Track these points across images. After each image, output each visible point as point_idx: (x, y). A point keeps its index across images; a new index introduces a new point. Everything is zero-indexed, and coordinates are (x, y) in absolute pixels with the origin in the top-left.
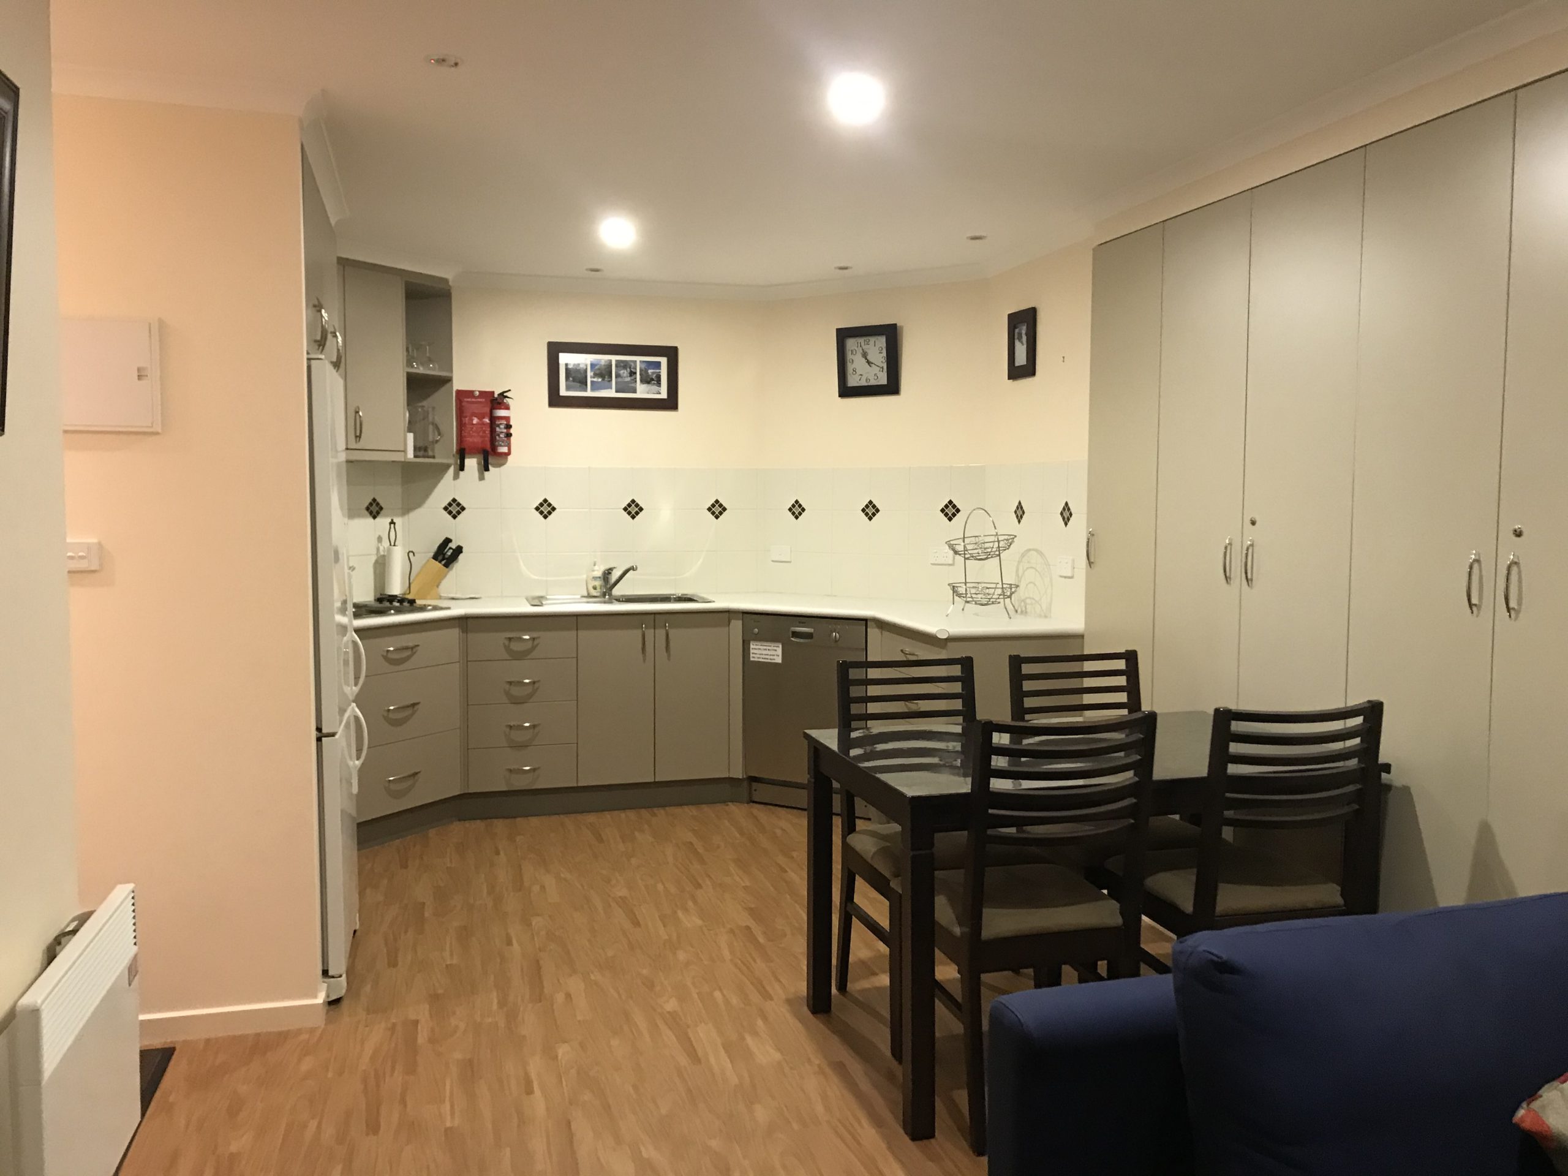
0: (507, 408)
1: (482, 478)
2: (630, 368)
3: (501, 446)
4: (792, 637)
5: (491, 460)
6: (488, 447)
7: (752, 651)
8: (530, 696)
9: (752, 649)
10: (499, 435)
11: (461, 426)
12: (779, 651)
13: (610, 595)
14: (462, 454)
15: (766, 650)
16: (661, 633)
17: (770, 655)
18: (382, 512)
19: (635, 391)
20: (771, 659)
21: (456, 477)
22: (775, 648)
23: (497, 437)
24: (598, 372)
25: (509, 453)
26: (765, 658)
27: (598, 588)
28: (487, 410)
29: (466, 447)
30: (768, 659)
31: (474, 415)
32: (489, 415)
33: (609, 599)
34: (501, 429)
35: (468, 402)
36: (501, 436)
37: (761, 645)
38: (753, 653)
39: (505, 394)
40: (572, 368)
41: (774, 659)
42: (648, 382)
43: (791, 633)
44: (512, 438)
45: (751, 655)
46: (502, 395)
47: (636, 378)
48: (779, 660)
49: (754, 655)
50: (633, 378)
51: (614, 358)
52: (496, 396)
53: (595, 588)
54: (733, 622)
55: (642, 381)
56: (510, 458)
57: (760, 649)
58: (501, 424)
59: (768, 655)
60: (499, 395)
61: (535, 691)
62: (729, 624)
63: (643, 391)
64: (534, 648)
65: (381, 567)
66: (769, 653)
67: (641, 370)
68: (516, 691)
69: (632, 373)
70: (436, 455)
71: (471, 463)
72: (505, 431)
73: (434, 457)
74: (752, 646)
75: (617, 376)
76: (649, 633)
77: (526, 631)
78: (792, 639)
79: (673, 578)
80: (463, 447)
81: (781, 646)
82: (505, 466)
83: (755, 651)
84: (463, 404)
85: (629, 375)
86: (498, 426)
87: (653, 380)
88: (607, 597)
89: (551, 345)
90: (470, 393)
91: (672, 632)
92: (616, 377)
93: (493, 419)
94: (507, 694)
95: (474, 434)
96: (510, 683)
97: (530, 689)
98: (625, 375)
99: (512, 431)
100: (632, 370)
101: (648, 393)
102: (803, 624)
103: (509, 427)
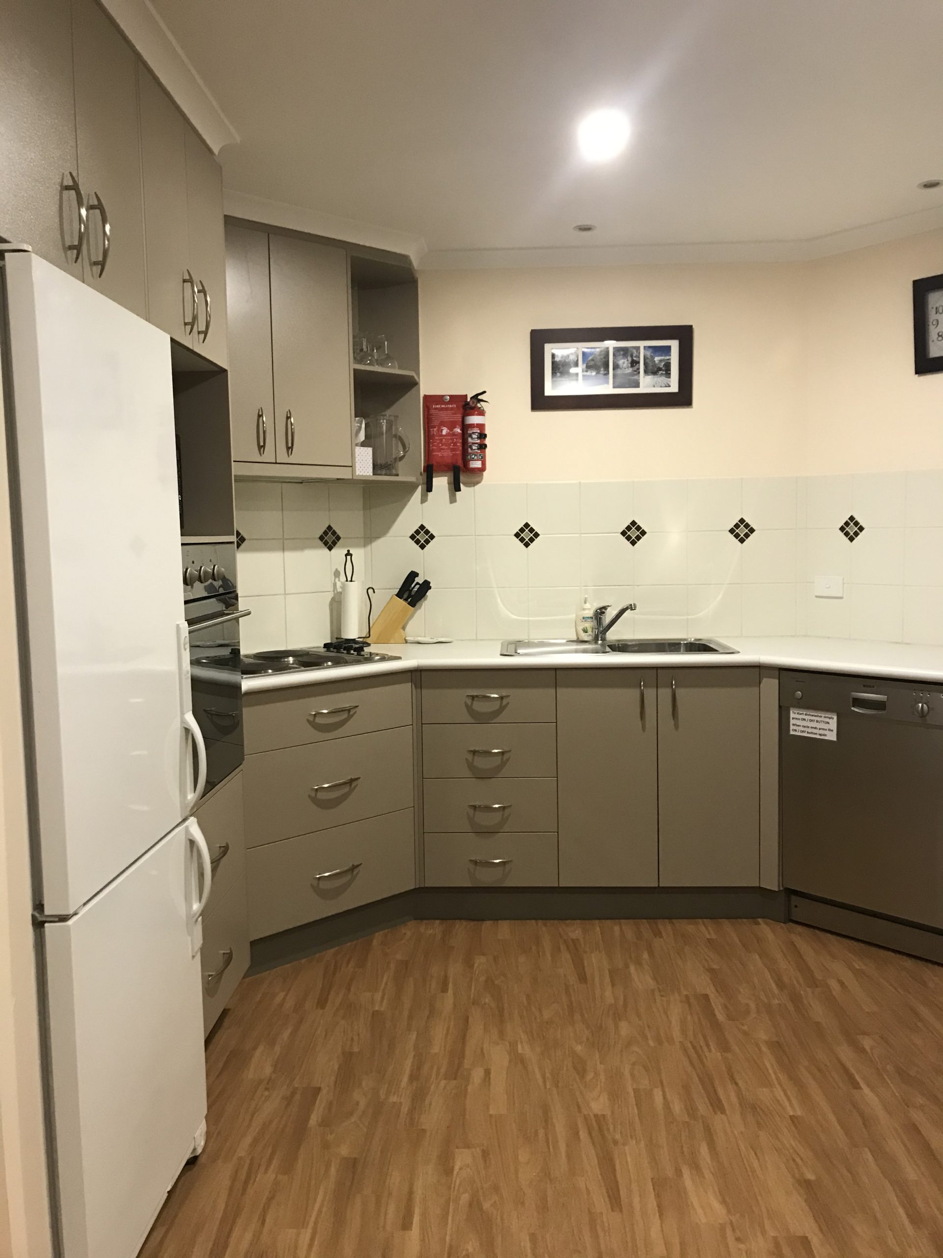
0: (482, 413)
1: (453, 500)
2: (632, 356)
3: (473, 460)
4: (853, 706)
5: (462, 478)
6: (460, 463)
7: (792, 722)
8: (500, 768)
9: (793, 718)
10: (471, 447)
11: (428, 437)
12: (833, 723)
13: (603, 639)
14: (429, 473)
15: (811, 721)
16: (665, 693)
17: (820, 729)
18: (339, 543)
19: (637, 385)
20: (820, 735)
21: (424, 500)
22: (827, 720)
23: (469, 449)
24: (592, 363)
25: (483, 469)
26: (812, 733)
27: (590, 630)
28: (458, 417)
29: (435, 463)
30: (816, 734)
31: (443, 424)
32: (460, 423)
33: (602, 645)
34: (474, 440)
35: (436, 409)
36: (474, 448)
37: (806, 715)
38: (793, 725)
39: (480, 397)
40: (560, 361)
41: (825, 735)
42: (654, 373)
43: (851, 701)
44: (487, 450)
45: (792, 727)
46: (476, 397)
47: (639, 369)
48: (832, 736)
49: (795, 728)
50: (635, 368)
51: (611, 344)
52: (469, 400)
53: (585, 631)
54: (766, 682)
55: (646, 372)
56: (485, 473)
57: (804, 720)
58: (474, 433)
59: (816, 728)
60: (471, 398)
61: (503, 764)
62: (760, 683)
63: (647, 385)
64: (502, 708)
65: (337, 606)
66: (818, 726)
67: (645, 358)
68: (481, 763)
69: (634, 363)
70: (400, 473)
71: (441, 482)
72: (479, 441)
73: (397, 475)
74: (792, 715)
75: (616, 367)
76: (650, 693)
77: (494, 687)
78: (853, 708)
79: (685, 617)
80: (430, 463)
81: (835, 717)
82: (479, 485)
83: (798, 722)
84: (432, 411)
85: (630, 365)
86: (470, 436)
87: (660, 369)
88: (600, 642)
89: (534, 333)
90: (439, 399)
91: (681, 693)
92: (614, 369)
93: (465, 427)
94: (471, 766)
95: (444, 447)
96: (474, 752)
97: (498, 761)
98: (625, 365)
99: (487, 441)
100: (635, 359)
101: (654, 386)
102: (868, 688)
103: (483, 436)
